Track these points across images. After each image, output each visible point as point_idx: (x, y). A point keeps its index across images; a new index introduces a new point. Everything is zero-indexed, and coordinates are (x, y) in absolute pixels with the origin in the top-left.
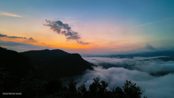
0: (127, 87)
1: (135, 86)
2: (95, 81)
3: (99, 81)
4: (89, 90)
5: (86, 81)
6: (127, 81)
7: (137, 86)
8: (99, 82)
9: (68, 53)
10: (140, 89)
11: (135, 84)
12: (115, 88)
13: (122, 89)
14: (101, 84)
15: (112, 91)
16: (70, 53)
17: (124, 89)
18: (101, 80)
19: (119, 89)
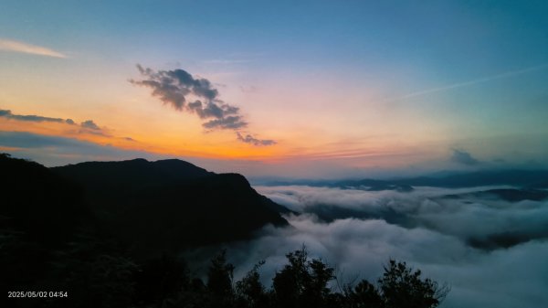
0: (394, 283)
1: (418, 278)
2: (292, 260)
3: (304, 261)
4: (272, 292)
5: (264, 263)
6: (393, 262)
7: (422, 278)
8: (306, 264)
9: (209, 170)
10: (433, 288)
11: (418, 273)
12: (356, 284)
13: (377, 286)
14: (311, 271)
15: (346, 294)
16: (212, 173)
17: (384, 288)
18: (309, 259)
19: (365, 289)
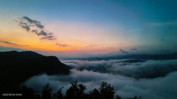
0: (103, 88)
2: (72, 85)
3: (77, 84)
5: (63, 87)
6: (103, 82)
8: (77, 85)
9: (43, 55)
10: (114, 89)
11: (110, 85)
12: (93, 90)
14: (79, 87)
15: (90, 93)
16: (45, 56)
17: (100, 90)
18: (78, 84)
19: (95, 91)
